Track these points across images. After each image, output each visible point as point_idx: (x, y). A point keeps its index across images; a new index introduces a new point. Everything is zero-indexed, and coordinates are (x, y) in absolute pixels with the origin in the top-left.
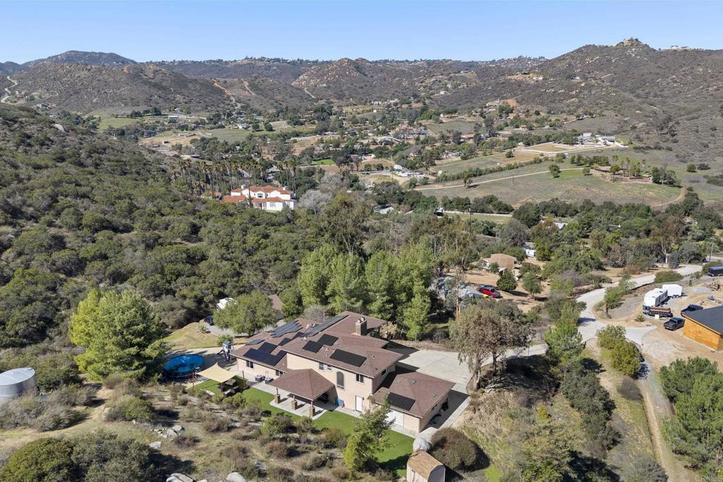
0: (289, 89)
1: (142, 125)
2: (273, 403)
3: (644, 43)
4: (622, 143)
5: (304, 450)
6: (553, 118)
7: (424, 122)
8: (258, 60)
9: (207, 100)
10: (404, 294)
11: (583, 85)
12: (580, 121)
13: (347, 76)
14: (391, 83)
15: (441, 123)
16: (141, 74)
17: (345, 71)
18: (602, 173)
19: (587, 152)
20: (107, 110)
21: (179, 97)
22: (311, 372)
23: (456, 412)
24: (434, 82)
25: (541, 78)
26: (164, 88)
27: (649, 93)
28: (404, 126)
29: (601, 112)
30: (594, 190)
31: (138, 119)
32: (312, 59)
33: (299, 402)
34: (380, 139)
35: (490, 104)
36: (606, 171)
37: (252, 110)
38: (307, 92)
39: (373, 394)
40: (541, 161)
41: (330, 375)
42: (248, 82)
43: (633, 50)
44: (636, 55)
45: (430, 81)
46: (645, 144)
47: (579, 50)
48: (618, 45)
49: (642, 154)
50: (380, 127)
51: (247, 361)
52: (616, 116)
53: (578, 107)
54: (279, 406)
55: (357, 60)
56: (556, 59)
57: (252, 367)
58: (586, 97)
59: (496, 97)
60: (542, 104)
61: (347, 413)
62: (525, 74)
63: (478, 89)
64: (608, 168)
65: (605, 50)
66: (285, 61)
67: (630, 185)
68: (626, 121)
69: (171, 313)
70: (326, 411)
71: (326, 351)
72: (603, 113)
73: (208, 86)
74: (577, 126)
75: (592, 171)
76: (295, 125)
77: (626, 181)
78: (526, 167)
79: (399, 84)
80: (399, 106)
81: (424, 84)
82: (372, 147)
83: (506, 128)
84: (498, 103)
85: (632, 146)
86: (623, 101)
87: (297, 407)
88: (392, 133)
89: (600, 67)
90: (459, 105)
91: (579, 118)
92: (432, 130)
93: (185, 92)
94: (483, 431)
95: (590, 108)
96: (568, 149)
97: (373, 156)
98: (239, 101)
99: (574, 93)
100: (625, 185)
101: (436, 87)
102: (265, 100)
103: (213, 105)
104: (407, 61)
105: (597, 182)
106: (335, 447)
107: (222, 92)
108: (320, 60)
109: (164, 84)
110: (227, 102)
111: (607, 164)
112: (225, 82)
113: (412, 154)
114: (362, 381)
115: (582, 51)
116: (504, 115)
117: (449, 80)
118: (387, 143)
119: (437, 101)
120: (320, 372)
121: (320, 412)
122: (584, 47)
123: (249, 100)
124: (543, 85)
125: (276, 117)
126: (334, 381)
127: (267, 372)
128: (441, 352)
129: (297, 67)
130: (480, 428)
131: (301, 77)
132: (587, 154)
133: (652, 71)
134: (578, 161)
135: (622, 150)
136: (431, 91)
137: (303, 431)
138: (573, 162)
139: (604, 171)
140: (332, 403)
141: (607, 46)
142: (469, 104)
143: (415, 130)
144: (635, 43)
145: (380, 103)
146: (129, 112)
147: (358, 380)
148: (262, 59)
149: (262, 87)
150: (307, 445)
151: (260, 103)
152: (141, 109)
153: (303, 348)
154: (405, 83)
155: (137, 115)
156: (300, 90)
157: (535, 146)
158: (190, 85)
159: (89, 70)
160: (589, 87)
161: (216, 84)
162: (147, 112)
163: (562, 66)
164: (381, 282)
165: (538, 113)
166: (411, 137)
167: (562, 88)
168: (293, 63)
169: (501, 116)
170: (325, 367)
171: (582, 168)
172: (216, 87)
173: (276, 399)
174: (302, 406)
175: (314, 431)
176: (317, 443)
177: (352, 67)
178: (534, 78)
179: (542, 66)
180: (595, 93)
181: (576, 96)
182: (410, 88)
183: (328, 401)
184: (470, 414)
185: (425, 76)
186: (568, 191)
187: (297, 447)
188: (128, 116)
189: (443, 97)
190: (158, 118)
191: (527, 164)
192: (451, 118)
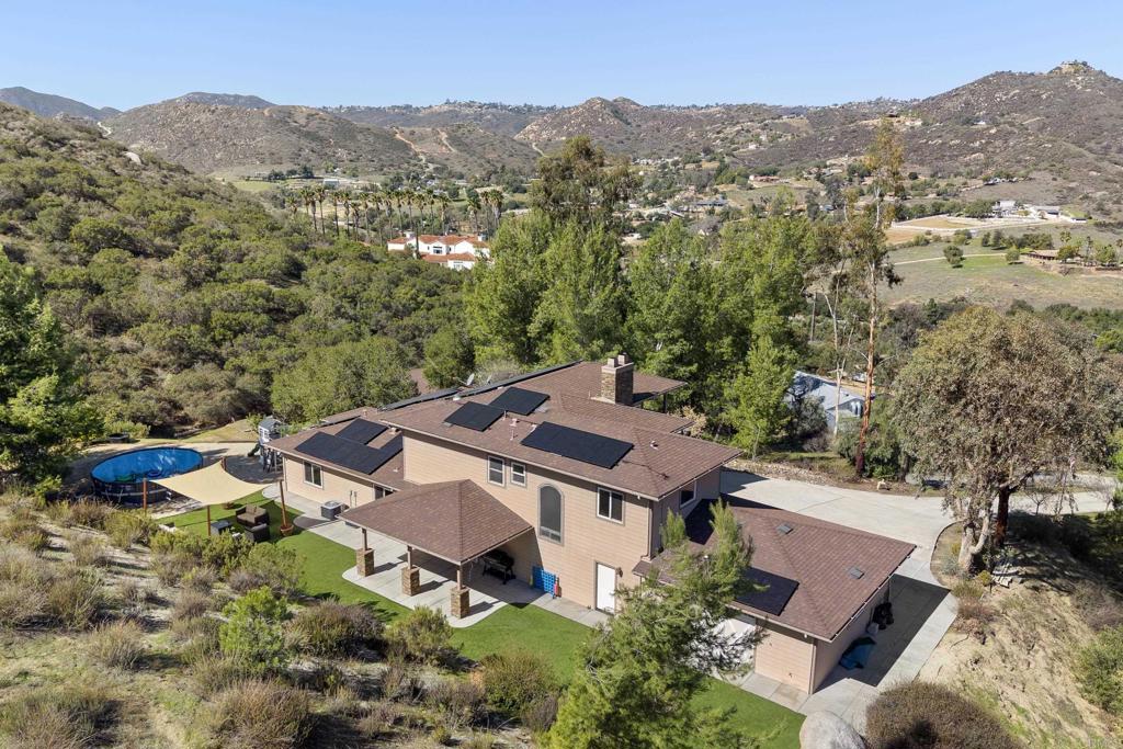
0: (508, 144)
1: (283, 192)
2: (353, 575)
3: (1097, 69)
4: (1072, 216)
5: (386, 727)
6: (942, 184)
7: (721, 188)
8: (465, 105)
9: (383, 157)
10: (727, 340)
11: (993, 131)
12: (991, 187)
13: (599, 125)
14: (667, 135)
15: (751, 189)
16: (287, 119)
17: (596, 117)
18: (1042, 260)
19: (1010, 229)
20: (235, 169)
21: (341, 153)
22: (465, 488)
23: (922, 637)
24: (738, 132)
25: (918, 123)
26: (321, 140)
27: (1108, 148)
28: (690, 194)
29: (1028, 173)
30: (1029, 288)
31: (280, 183)
32: (546, 104)
33: (426, 576)
34: (647, 212)
35: (832, 161)
36: (1049, 258)
37: (450, 173)
38: (536, 149)
39: (653, 557)
40: (927, 242)
41: (520, 499)
42: (448, 133)
43: (1080, 78)
44: (1085, 87)
45: (730, 131)
46: (1115, 219)
47: (985, 81)
48: (1051, 72)
49: (1110, 234)
50: (650, 196)
51: (308, 464)
52: (1055, 179)
53: (987, 165)
54: (367, 583)
55: (615, 101)
56: (944, 95)
57: (318, 482)
58: (998, 151)
59: (842, 153)
60: (922, 163)
61: (569, 613)
62: (892, 116)
63: (811, 140)
64: (1054, 253)
65: (1029, 80)
66: (504, 107)
67: (1098, 280)
68: (1071, 189)
69: (203, 393)
70: (503, 604)
71: (513, 427)
72: (1031, 176)
73: (389, 139)
74: (987, 195)
75: (1022, 259)
76: (514, 192)
77: (1090, 273)
78: (901, 251)
79: (681, 136)
80: (681, 165)
81: (721, 135)
82: (635, 224)
83: (861, 198)
84: (845, 160)
85: (1091, 222)
86: (1065, 156)
87: (416, 588)
88: (668, 203)
89: (1020, 105)
90: (781, 165)
91: (988, 182)
92: (734, 199)
93: (352, 145)
94: (1023, 702)
95: (1009, 167)
96: (976, 226)
97: (637, 235)
98: (431, 160)
99: (977, 144)
100: (1087, 280)
101: (742, 139)
102: (470, 159)
103: (392, 165)
104: (694, 106)
105: (1033, 275)
106: (516, 723)
107: (406, 147)
108: (559, 106)
109: (321, 133)
110: (412, 162)
111: (1050, 246)
112: (413, 133)
113: (701, 232)
114: (618, 515)
115: (990, 81)
116: (856, 179)
117: (763, 129)
118: (660, 217)
119: (743, 160)
120: (493, 489)
121: (484, 606)
122: (993, 76)
123: (447, 159)
124: (923, 134)
125: (486, 180)
126: (531, 515)
127: (353, 494)
128: (826, 488)
129: (522, 115)
130: (1010, 692)
131: (528, 127)
132: (1011, 233)
133: (1113, 112)
134: (996, 242)
135: (1074, 227)
136: (733, 146)
137: (409, 658)
138: (985, 243)
139: (1045, 258)
140: (525, 586)
141: (1032, 74)
142: (796, 163)
143: (706, 199)
144: (1082, 68)
145: (650, 162)
146: (266, 173)
147: (604, 509)
148: (470, 105)
149: (468, 141)
150: (401, 709)
151: (463, 163)
152: (284, 169)
153: (446, 420)
154: (691, 135)
155: (277, 176)
156: (527, 145)
157: (914, 220)
158: (360, 137)
159: (213, 111)
160: (1006, 136)
161: (398, 136)
162: (292, 172)
163: (955, 105)
164: (668, 301)
165: (914, 176)
166: (700, 209)
167: (956, 137)
168: (518, 110)
169: (851, 180)
170: (508, 471)
171: (1003, 254)
172: (398, 141)
173: (361, 562)
174: (434, 585)
175: (453, 662)
176: (446, 703)
177: (607, 111)
178: (907, 123)
179: (919, 106)
180: (1015, 145)
181: (981, 150)
182: (700, 142)
183: (514, 577)
184: (969, 647)
185: (723, 123)
186: (981, 289)
187: (358, 714)
188: (264, 179)
189: (753, 153)
190: (308, 182)
191: (903, 246)
192: (767, 181)
